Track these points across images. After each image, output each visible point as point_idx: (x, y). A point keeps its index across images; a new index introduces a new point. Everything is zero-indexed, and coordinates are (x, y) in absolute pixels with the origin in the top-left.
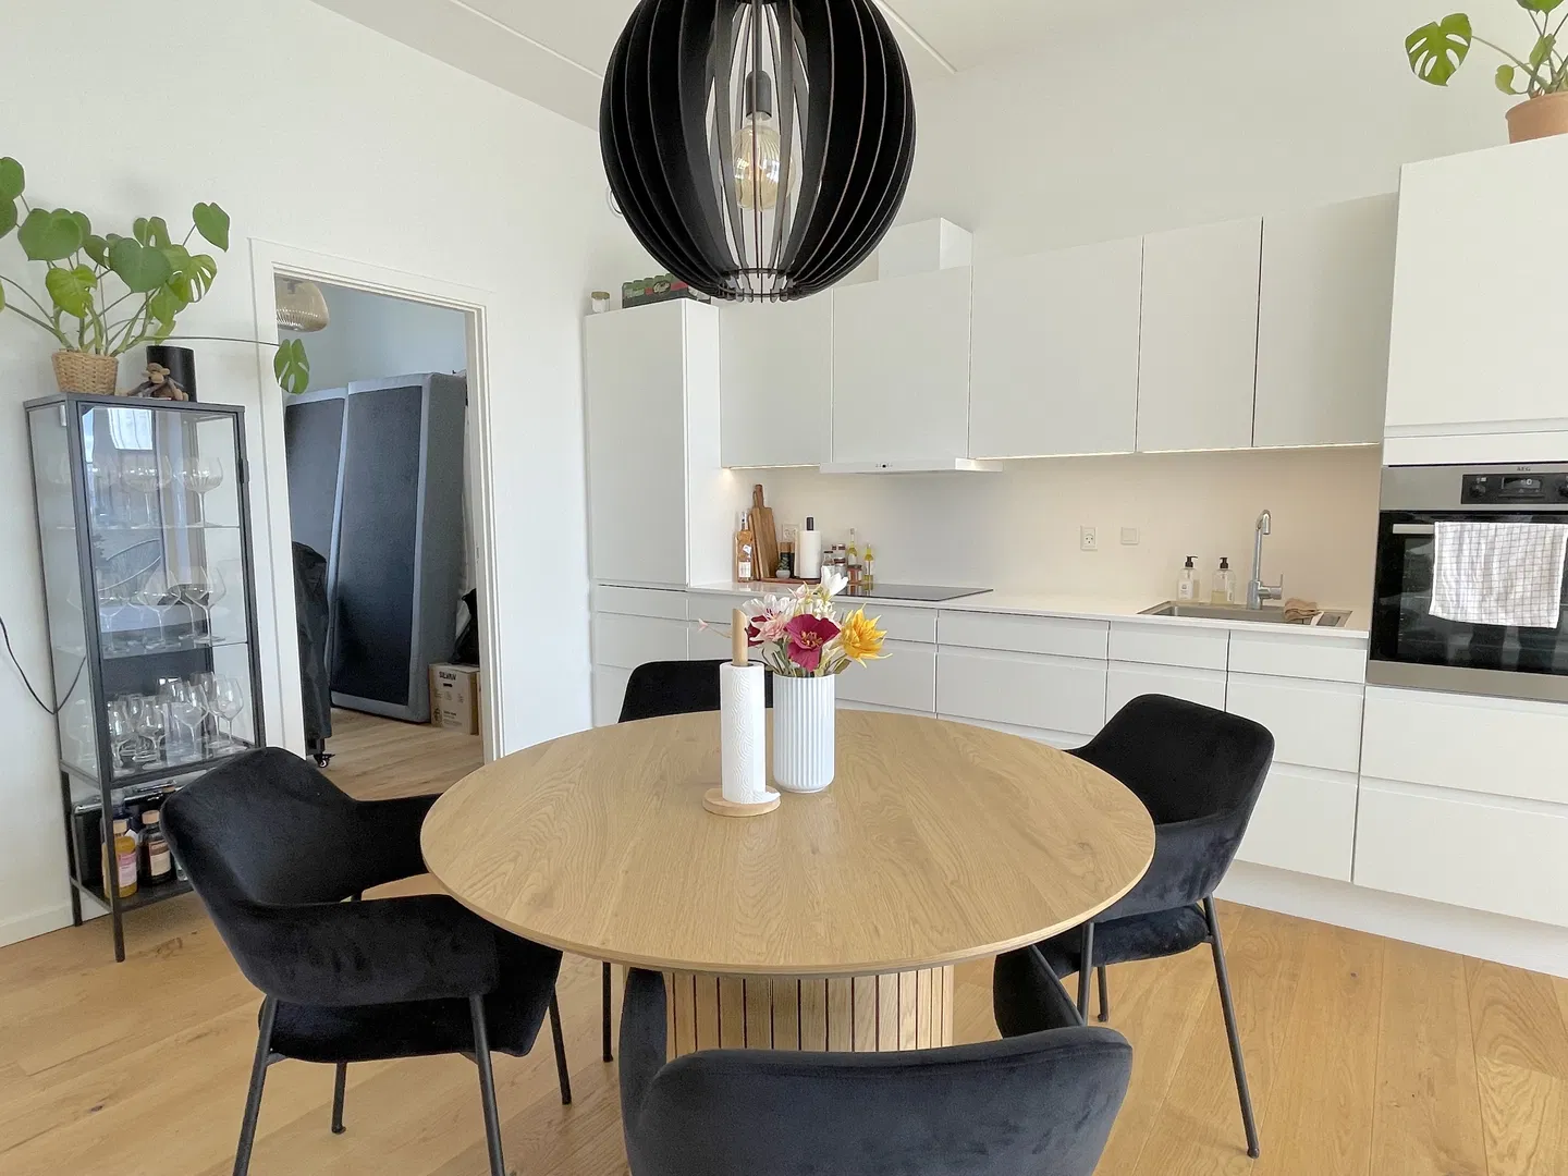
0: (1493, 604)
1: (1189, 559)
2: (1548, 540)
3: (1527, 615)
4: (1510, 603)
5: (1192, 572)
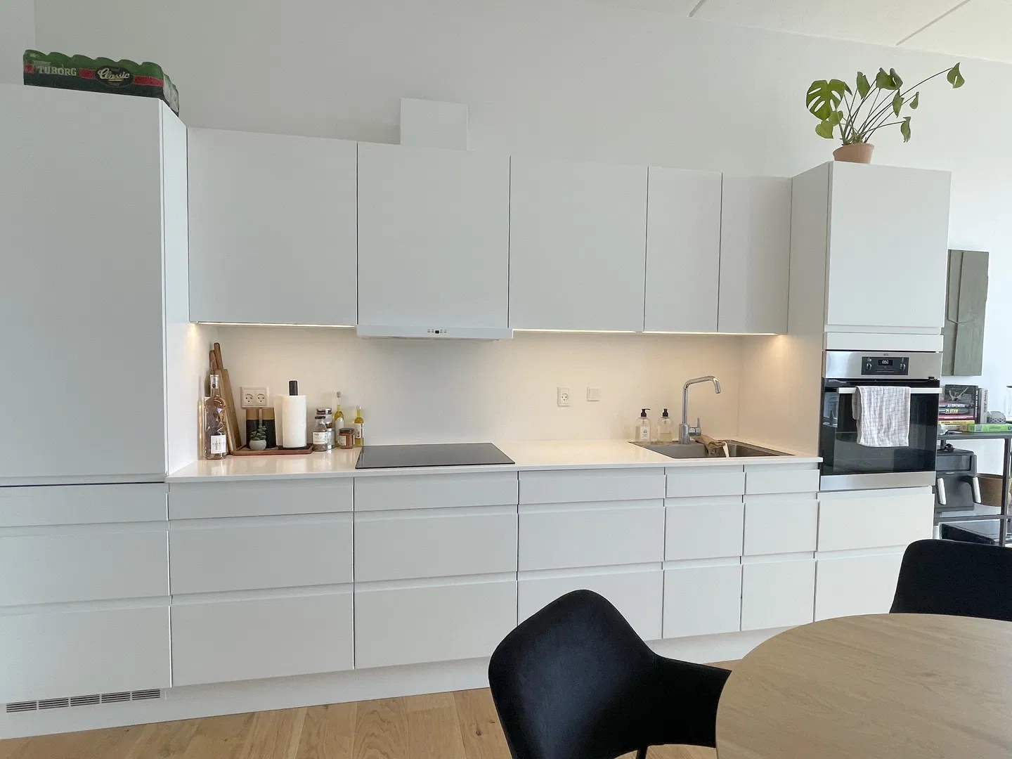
0: (883, 435)
1: (644, 410)
2: (903, 397)
3: (897, 440)
4: (890, 433)
5: (645, 420)
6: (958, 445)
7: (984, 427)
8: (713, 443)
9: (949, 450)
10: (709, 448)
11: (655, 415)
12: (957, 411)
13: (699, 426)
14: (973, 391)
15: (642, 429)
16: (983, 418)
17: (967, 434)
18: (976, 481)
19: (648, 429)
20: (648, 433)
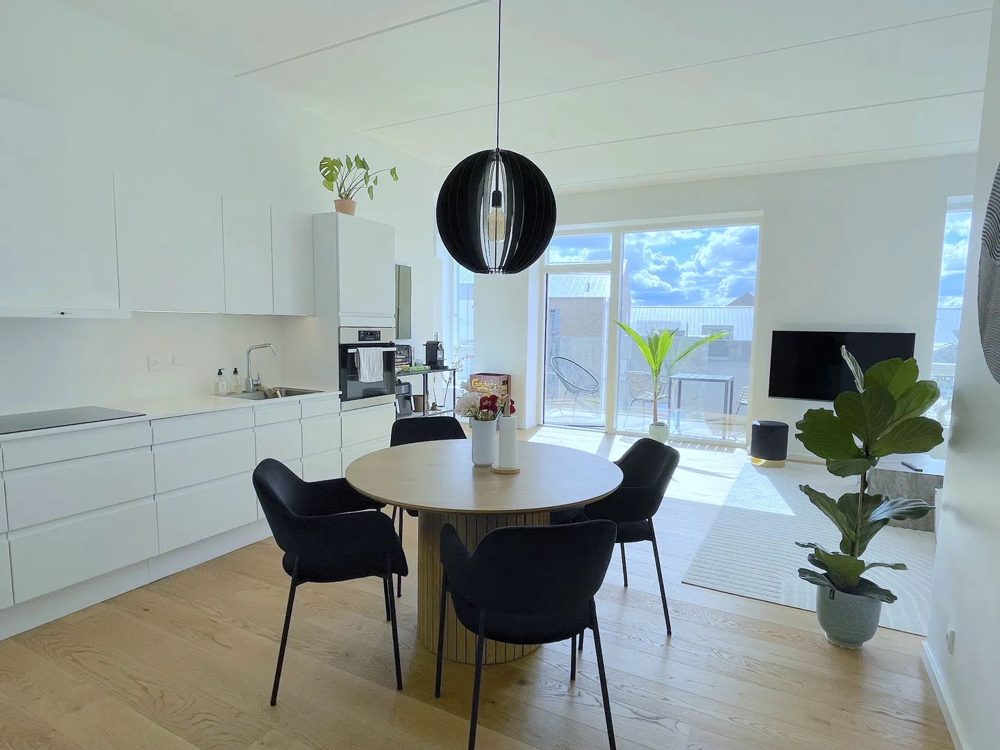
0: (371, 375)
1: (220, 370)
2: (379, 353)
3: (377, 377)
4: (374, 374)
5: (222, 377)
6: (403, 379)
7: (413, 368)
8: (270, 390)
9: (399, 382)
10: (268, 394)
11: (228, 372)
12: (401, 360)
13: (259, 379)
14: (408, 348)
15: (221, 384)
16: (413, 364)
17: (407, 373)
18: (412, 398)
19: (225, 383)
20: (225, 387)
